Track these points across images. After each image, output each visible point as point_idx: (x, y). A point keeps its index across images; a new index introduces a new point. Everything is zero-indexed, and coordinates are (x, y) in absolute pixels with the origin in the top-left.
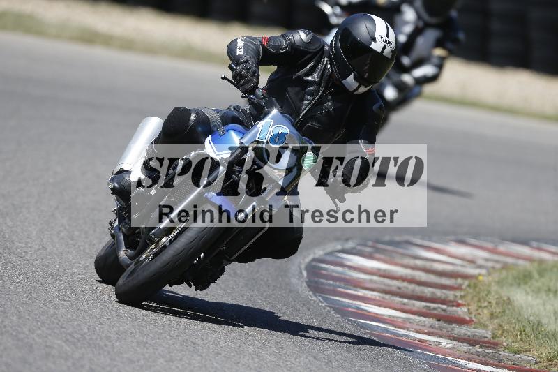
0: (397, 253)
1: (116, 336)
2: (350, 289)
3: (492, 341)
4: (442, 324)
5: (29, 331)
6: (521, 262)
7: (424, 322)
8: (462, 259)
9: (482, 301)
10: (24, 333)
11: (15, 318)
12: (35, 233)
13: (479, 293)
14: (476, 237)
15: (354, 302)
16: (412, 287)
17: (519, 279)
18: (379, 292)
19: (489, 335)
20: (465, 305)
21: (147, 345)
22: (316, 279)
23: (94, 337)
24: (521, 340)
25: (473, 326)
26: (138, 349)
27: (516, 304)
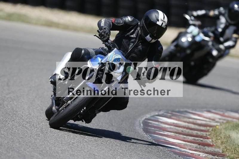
0: (181, 116)
1: (61, 152)
2: (161, 132)
3: (222, 153)
4: (201, 146)
5: (24, 149)
6: (235, 120)
7: (193, 145)
8: (209, 119)
9: (218, 136)
10: (21, 150)
11: (17, 144)
12: (26, 107)
13: (216, 133)
14: (215, 109)
15: (163, 137)
16: (188, 131)
17: (234, 127)
18: (174, 133)
19: (221, 151)
20: (210, 138)
21: (74, 156)
22: (147, 127)
23: (52, 152)
24: (235, 153)
25: (214, 147)
26: (70, 157)
27: (232, 138)
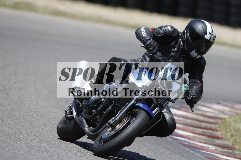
3: (232, 146)
4: (210, 139)
5: (31, 140)
7: (202, 138)
9: (227, 129)
11: (25, 134)
13: (226, 126)
19: (230, 144)
20: (220, 131)
25: (223, 140)
